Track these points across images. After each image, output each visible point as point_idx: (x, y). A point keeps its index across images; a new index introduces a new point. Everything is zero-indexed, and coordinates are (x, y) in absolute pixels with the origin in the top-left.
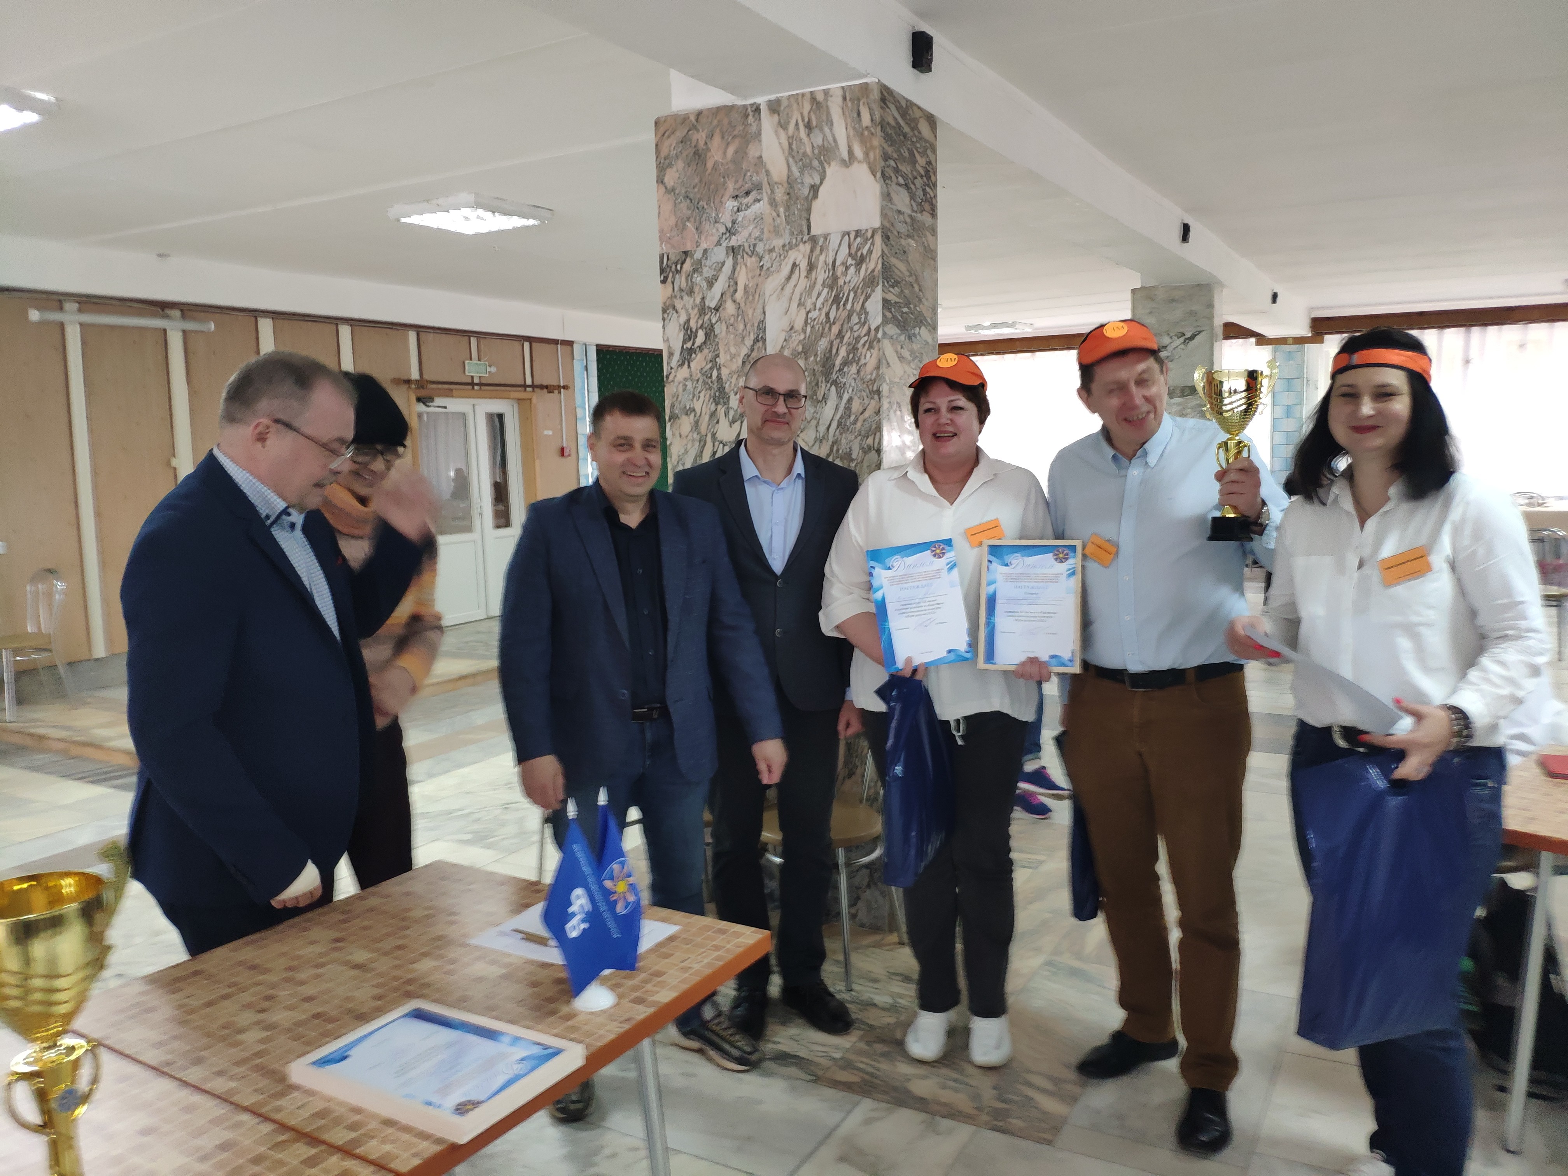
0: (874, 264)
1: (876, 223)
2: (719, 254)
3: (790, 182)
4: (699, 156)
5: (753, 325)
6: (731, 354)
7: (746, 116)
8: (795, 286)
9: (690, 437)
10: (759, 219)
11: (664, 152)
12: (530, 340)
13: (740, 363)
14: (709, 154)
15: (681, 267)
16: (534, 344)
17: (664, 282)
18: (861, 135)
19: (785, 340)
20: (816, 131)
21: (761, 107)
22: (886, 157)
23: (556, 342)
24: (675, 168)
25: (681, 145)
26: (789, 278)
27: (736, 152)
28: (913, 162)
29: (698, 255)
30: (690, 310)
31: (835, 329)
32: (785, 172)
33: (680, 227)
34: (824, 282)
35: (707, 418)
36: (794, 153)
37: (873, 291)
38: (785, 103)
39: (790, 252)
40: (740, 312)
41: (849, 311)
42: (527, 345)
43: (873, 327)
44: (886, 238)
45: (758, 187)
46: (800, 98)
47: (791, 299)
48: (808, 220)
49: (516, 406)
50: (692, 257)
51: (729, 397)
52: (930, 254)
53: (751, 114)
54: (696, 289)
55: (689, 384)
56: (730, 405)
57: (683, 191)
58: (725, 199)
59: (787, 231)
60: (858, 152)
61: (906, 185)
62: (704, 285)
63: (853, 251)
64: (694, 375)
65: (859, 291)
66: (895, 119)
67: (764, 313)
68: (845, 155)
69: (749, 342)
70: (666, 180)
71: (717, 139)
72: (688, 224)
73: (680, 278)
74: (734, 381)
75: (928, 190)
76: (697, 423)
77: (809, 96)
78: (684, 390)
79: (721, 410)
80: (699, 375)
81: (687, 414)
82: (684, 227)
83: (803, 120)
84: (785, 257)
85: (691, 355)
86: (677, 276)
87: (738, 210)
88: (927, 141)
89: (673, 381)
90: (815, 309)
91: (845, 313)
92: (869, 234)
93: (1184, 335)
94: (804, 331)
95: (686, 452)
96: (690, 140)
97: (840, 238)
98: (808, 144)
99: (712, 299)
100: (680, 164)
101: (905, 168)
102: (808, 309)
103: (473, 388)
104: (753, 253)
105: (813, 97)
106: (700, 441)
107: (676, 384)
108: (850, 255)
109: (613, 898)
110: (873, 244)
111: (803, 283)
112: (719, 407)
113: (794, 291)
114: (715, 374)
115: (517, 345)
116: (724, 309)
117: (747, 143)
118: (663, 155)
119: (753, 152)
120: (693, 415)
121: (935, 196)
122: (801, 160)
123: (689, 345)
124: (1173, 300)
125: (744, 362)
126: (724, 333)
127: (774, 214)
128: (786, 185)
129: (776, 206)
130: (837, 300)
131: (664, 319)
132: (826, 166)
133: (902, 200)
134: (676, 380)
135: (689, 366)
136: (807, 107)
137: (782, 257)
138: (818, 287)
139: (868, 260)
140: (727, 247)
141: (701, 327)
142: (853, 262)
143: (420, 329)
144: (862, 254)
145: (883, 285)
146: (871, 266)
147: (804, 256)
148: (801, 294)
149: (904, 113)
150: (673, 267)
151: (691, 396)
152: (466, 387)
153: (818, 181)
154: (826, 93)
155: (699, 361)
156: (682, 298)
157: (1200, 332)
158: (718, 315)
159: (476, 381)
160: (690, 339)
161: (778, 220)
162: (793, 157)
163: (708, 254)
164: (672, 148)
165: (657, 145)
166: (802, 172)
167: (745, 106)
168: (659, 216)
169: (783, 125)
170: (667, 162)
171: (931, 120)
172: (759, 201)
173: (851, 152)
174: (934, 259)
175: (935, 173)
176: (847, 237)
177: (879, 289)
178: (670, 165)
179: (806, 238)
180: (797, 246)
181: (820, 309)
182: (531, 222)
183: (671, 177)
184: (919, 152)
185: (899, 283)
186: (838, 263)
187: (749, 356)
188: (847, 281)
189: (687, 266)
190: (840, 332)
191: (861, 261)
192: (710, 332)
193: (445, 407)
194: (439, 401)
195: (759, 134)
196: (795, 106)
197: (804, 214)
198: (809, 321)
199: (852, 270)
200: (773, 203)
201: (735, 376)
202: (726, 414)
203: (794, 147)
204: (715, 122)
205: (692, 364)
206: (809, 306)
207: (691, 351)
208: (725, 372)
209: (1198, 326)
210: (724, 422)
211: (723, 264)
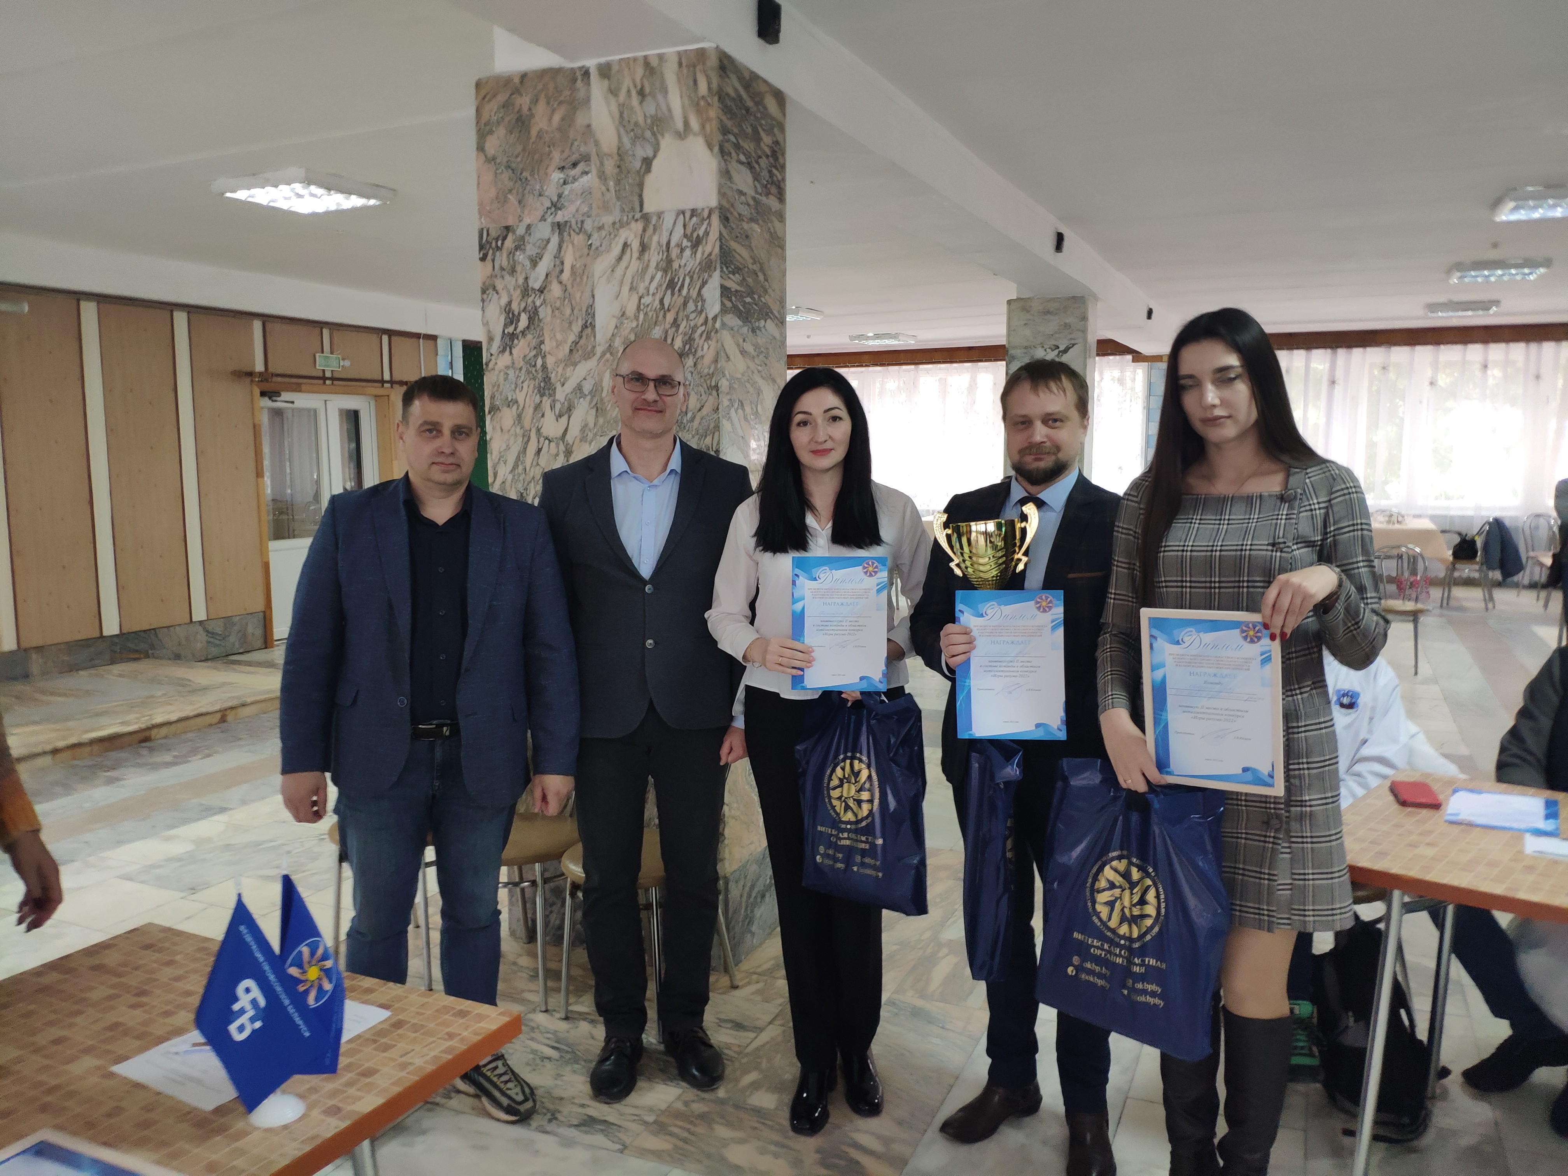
0: (711, 246)
1: (713, 202)
2: (544, 230)
3: (621, 154)
4: (522, 123)
5: (581, 310)
6: (557, 341)
7: (574, 80)
8: (627, 268)
9: (512, 432)
10: (586, 193)
11: (485, 117)
12: (390, 333)
13: (567, 350)
14: (533, 121)
15: (502, 244)
16: (394, 339)
17: (483, 259)
18: (697, 105)
19: (616, 327)
20: (649, 99)
21: (591, 71)
22: (725, 131)
23: (417, 336)
24: (495, 136)
25: (502, 110)
26: (620, 259)
27: (563, 119)
28: (757, 140)
29: (521, 231)
30: (512, 290)
31: (670, 317)
32: (615, 141)
33: (501, 199)
34: (657, 265)
35: (531, 410)
36: (625, 123)
37: (710, 276)
38: (615, 68)
39: (621, 231)
40: (567, 294)
41: (685, 297)
42: (385, 338)
43: (710, 317)
44: (725, 219)
45: (586, 158)
46: (631, 63)
47: (622, 283)
48: (641, 196)
49: (373, 403)
50: (514, 232)
51: (555, 388)
52: (777, 242)
53: (580, 78)
54: (519, 268)
55: (511, 372)
56: (557, 397)
57: (505, 160)
58: (549, 171)
59: (618, 208)
60: (694, 124)
61: (749, 163)
62: (527, 263)
63: (688, 232)
64: (516, 362)
65: (695, 276)
66: (736, 90)
67: (593, 296)
68: (680, 126)
69: (577, 328)
70: (488, 146)
71: (542, 103)
72: (510, 196)
73: (501, 256)
74: (560, 370)
75: (775, 171)
76: (519, 416)
77: (642, 61)
78: (506, 379)
79: (547, 402)
80: (522, 363)
81: (509, 406)
82: (506, 200)
83: (635, 87)
84: (615, 236)
85: (513, 341)
86: (498, 253)
87: (565, 183)
88: (773, 119)
89: (493, 369)
90: (648, 295)
91: (680, 300)
92: (706, 214)
93: (1058, 348)
94: (637, 318)
95: (508, 448)
96: (513, 105)
97: (674, 217)
98: (640, 113)
99: (537, 279)
100: (501, 131)
101: (748, 145)
102: (640, 294)
103: (324, 383)
104: (581, 230)
105: (646, 60)
106: (524, 436)
107: (496, 372)
108: (685, 236)
109: (301, 988)
110: (709, 224)
111: (635, 265)
112: (545, 398)
113: (625, 274)
114: (539, 362)
115: (374, 338)
116: (550, 291)
117: (574, 109)
118: (483, 121)
119: (580, 120)
120: (515, 407)
121: (784, 180)
122: (633, 130)
123: (511, 329)
124: (1048, 312)
125: (571, 351)
126: (549, 319)
127: (604, 188)
128: (616, 157)
129: (606, 179)
130: (671, 285)
131: (483, 301)
132: (659, 137)
133: (743, 179)
134: (496, 367)
135: (511, 353)
136: (640, 72)
137: (612, 236)
138: (652, 270)
139: (704, 242)
140: (553, 224)
141: (524, 310)
142: (689, 244)
143: (266, 318)
144: (698, 235)
145: (722, 271)
146: (708, 249)
147: (635, 237)
148: (633, 278)
149: (747, 86)
150: (494, 245)
151: (513, 386)
152: (316, 381)
153: (650, 153)
154: (661, 57)
155: (522, 348)
156: (503, 277)
157: (1074, 345)
158: (542, 297)
159: (328, 374)
160: (512, 323)
161: (608, 196)
162: (624, 126)
163: (532, 229)
164: (493, 113)
165: (478, 110)
166: (633, 143)
167: (573, 70)
168: (478, 187)
169: (613, 92)
170: (488, 128)
171: (779, 97)
172: (587, 173)
173: (686, 124)
174: (782, 247)
175: (783, 154)
176: (681, 216)
177: (717, 274)
178: (491, 132)
179: (638, 215)
180: (628, 224)
181: (654, 294)
182: (372, 202)
183: (492, 145)
184: (763, 130)
185: (740, 269)
186: (673, 244)
187: (577, 343)
188: (683, 263)
189: (509, 243)
190: (675, 320)
191: (696, 243)
192: (534, 316)
193: (293, 402)
194: (285, 396)
195: (587, 100)
196: (626, 72)
197: (637, 190)
198: (642, 307)
199: (688, 252)
200: (602, 176)
201: (562, 366)
202: (552, 408)
203: (625, 115)
204: (540, 86)
205: (514, 351)
206: (641, 290)
207: (513, 336)
208: (550, 361)
209: (1071, 339)
210: (550, 416)
211: (548, 241)
